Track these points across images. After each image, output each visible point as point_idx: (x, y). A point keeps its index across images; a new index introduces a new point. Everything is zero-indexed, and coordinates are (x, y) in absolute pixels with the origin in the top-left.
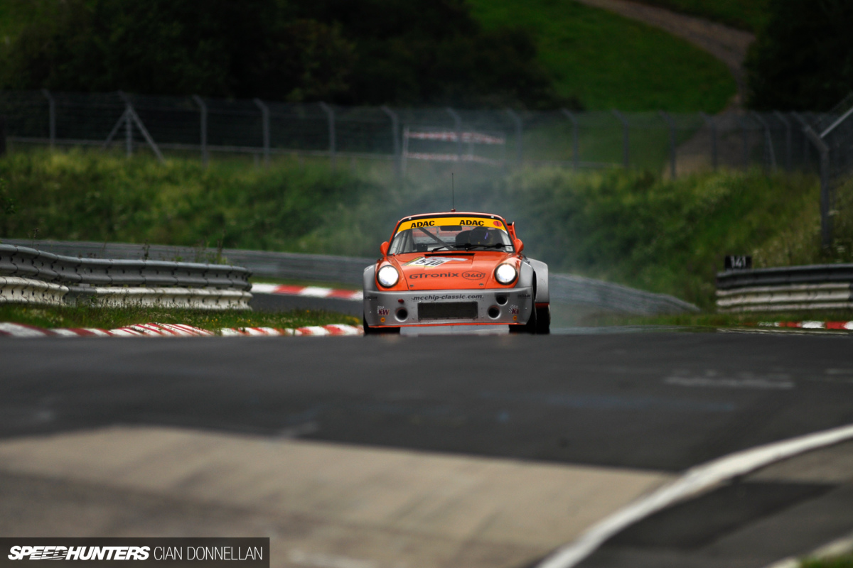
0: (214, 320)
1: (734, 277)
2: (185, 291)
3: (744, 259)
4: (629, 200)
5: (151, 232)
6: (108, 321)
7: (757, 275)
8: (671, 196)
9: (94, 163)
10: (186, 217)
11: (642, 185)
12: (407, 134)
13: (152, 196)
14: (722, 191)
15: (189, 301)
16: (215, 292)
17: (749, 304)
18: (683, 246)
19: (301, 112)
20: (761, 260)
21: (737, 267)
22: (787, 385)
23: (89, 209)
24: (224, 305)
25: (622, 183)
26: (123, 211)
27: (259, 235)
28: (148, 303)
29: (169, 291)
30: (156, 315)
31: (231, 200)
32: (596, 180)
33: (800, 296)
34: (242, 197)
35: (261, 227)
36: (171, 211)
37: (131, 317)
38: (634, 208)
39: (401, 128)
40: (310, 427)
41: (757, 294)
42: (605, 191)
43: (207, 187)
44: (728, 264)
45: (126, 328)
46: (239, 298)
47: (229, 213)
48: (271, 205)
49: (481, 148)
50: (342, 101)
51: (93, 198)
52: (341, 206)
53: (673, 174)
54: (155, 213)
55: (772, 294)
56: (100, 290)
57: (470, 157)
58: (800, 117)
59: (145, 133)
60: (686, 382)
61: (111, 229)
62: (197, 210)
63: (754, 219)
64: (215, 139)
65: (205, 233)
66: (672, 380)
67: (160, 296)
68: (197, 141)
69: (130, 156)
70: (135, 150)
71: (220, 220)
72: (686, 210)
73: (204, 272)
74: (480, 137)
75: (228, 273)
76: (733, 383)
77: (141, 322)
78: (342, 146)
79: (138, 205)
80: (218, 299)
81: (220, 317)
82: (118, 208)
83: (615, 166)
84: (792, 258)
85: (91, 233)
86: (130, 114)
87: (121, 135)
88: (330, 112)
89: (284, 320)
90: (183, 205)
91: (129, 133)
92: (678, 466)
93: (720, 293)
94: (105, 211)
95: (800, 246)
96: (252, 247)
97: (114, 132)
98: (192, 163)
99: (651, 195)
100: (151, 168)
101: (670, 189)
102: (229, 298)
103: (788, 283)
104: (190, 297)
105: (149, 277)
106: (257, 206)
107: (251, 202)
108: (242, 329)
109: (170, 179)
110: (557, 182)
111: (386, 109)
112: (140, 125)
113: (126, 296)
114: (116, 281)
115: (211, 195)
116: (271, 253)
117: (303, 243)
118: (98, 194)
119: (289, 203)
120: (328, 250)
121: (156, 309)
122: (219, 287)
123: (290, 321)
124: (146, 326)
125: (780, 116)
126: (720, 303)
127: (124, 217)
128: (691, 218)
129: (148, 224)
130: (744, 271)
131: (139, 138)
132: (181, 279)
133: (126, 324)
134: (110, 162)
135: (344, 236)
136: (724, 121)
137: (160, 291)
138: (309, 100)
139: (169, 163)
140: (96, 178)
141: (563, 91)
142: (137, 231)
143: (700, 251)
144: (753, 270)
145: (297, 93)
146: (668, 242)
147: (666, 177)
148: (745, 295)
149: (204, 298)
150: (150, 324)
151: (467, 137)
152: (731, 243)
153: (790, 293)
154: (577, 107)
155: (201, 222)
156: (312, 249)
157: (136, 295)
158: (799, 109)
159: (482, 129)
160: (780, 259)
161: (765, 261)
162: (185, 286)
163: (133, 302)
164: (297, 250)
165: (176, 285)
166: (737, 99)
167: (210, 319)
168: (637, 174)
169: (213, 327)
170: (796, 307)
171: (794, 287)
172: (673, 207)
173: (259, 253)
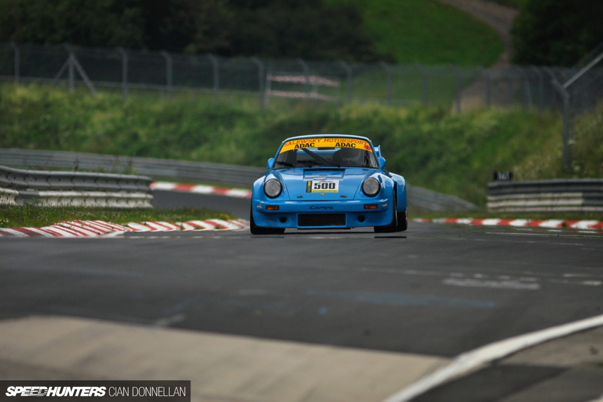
0: (124, 216)
1: (500, 187)
2: (103, 194)
3: (508, 174)
4: (426, 128)
5: (86, 145)
6: (44, 220)
7: (516, 186)
8: (457, 125)
9: (46, 95)
10: (111, 134)
11: (437, 117)
12: (270, 78)
13: (87, 119)
14: (494, 123)
15: (106, 201)
16: (125, 195)
17: (511, 207)
18: (464, 161)
19: (194, 61)
20: (520, 175)
21: (502, 180)
22: (534, 287)
23: (43, 127)
24: (132, 205)
25: (422, 116)
26: (67, 129)
27: (162, 149)
28: (76, 203)
29: (92, 194)
30: (81, 214)
31: (143, 123)
32: (403, 113)
33: (546, 202)
34: (151, 121)
35: (165, 143)
36: (100, 130)
37: (62, 216)
38: (430, 134)
39: (265, 73)
40: (179, 318)
41: (516, 200)
42: (410, 120)
43: (127, 113)
44: (496, 177)
45: (57, 225)
46: (143, 200)
47: (142, 133)
48: (172, 127)
49: (322, 89)
50: (224, 53)
51: (45, 121)
52: (221, 129)
53: (459, 109)
54: (89, 131)
55: (527, 199)
56: (42, 193)
57: (314, 95)
58: (550, 71)
59: (83, 74)
60: (460, 283)
61: (57, 142)
62: (119, 130)
63: (515, 142)
64: (134, 78)
65: (125, 146)
66: (449, 282)
67: (85, 198)
68: (120, 80)
69: (72, 91)
70: (76, 86)
71: (135, 137)
72: (467, 135)
73: (118, 181)
74: (322, 81)
75: (136, 181)
76: (494, 284)
77: (69, 220)
78: (223, 85)
79: (77, 126)
80: (128, 200)
81: (128, 214)
82: (62, 127)
83: (417, 104)
84: (541, 174)
85: (43, 145)
86: (72, 61)
87: (65, 75)
88: (215, 61)
89: (175, 216)
90: (110, 127)
91: (71, 74)
92: (451, 353)
93: (490, 198)
94: (53, 129)
95: (547, 166)
96: (158, 156)
97: (61, 73)
98: (116, 96)
99: (442, 125)
100: (87, 99)
101: (456, 120)
102: (136, 199)
103: (539, 192)
104: (107, 199)
105: (78, 184)
106: (163, 127)
107: (158, 124)
108: (144, 223)
109: (101, 107)
110: (376, 113)
111: (255, 60)
112: (79, 68)
113: (60, 198)
114: (54, 187)
115: (129, 119)
116: (171, 161)
117: (194, 154)
118: (48, 117)
119: (185, 126)
120: (212, 159)
121: (80, 209)
122: (129, 191)
123: (179, 217)
124: (72, 223)
125: (535, 70)
126: (490, 205)
127: (67, 134)
128: (471, 141)
129: (84, 138)
130: (507, 183)
131: (78, 77)
132: (101, 185)
133: (57, 222)
134: (57, 94)
135: (223, 150)
136: (495, 73)
137: (86, 194)
138: (201, 52)
139: (100, 96)
140: (47, 106)
141: (381, 48)
142: (76, 144)
143: (476, 164)
144: (514, 182)
145: (191, 48)
146: (453, 159)
147: (453, 112)
148: (508, 200)
149: (118, 199)
150: (75, 222)
151: (313, 80)
152: (499, 159)
153: (540, 199)
154: (391, 60)
155: (122, 138)
156: (200, 159)
157: (68, 197)
158: (549, 64)
159: (323, 74)
160: (533, 174)
161: (523, 176)
162: (104, 190)
163: (65, 203)
164: (190, 159)
165: (98, 190)
166: (505, 56)
167: (121, 216)
168: (433, 109)
169: (123, 222)
170: (544, 209)
171: (543, 195)
172: (457, 134)
173: (163, 161)
